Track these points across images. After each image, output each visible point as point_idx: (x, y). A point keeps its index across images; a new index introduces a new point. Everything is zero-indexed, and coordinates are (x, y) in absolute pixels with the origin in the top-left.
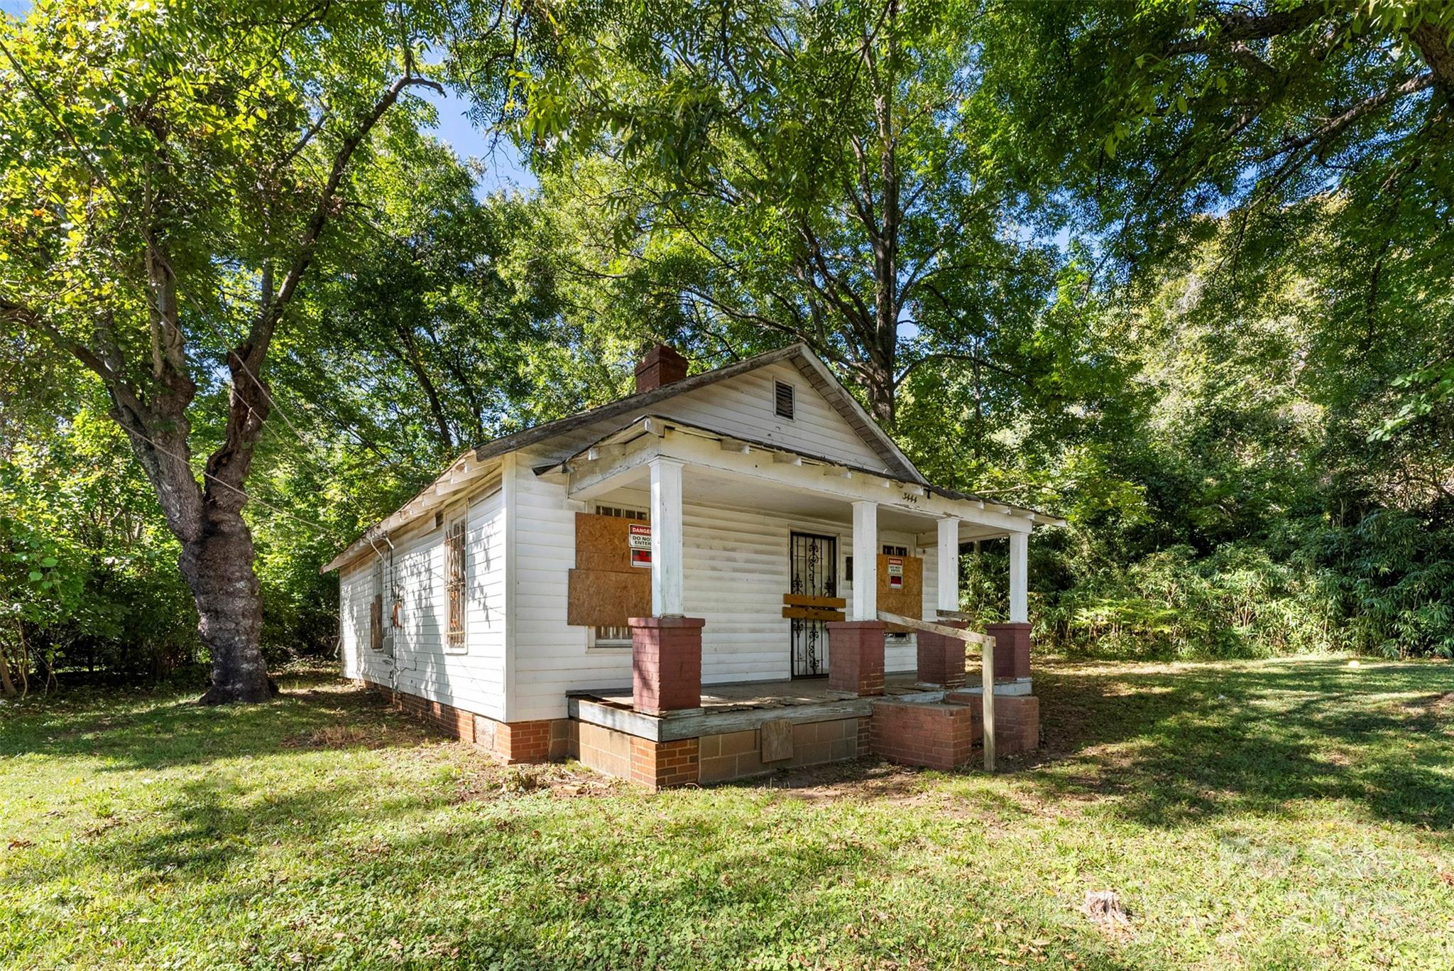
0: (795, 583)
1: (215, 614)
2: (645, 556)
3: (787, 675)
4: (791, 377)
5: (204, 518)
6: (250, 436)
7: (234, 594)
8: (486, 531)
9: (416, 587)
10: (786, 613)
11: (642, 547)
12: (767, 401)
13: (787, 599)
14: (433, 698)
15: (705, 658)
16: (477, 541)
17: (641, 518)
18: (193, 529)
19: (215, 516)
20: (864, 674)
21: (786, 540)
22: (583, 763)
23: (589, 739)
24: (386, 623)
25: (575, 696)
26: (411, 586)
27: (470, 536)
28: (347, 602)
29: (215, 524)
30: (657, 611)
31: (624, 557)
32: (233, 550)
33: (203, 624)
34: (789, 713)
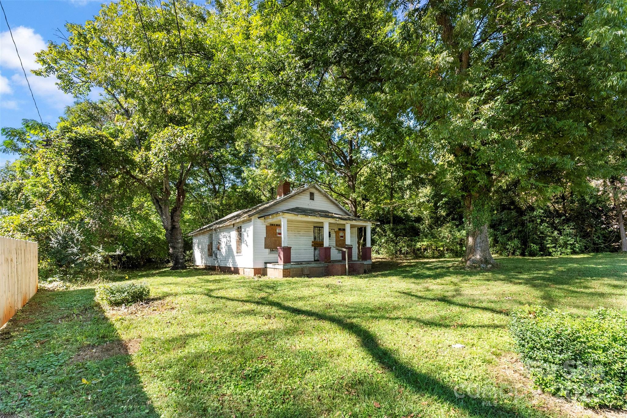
0: (315, 238)
1: (174, 248)
2: (280, 234)
3: (313, 260)
4: (313, 190)
5: (172, 224)
6: (182, 204)
7: (178, 243)
8: (247, 229)
9: (226, 241)
10: (312, 246)
11: (279, 232)
12: (307, 196)
13: (313, 242)
14: (231, 266)
15: (292, 256)
16: (245, 231)
17: (279, 226)
18: (170, 227)
19: (174, 224)
20: (326, 258)
21: (313, 229)
22: (268, 276)
23: (269, 271)
24: (214, 249)
25: (266, 263)
26: (223, 241)
27: (243, 230)
28: (196, 244)
29: (174, 226)
30: (283, 246)
31: (276, 234)
32: (178, 232)
33: (171, 251)
34: (309, 265)
